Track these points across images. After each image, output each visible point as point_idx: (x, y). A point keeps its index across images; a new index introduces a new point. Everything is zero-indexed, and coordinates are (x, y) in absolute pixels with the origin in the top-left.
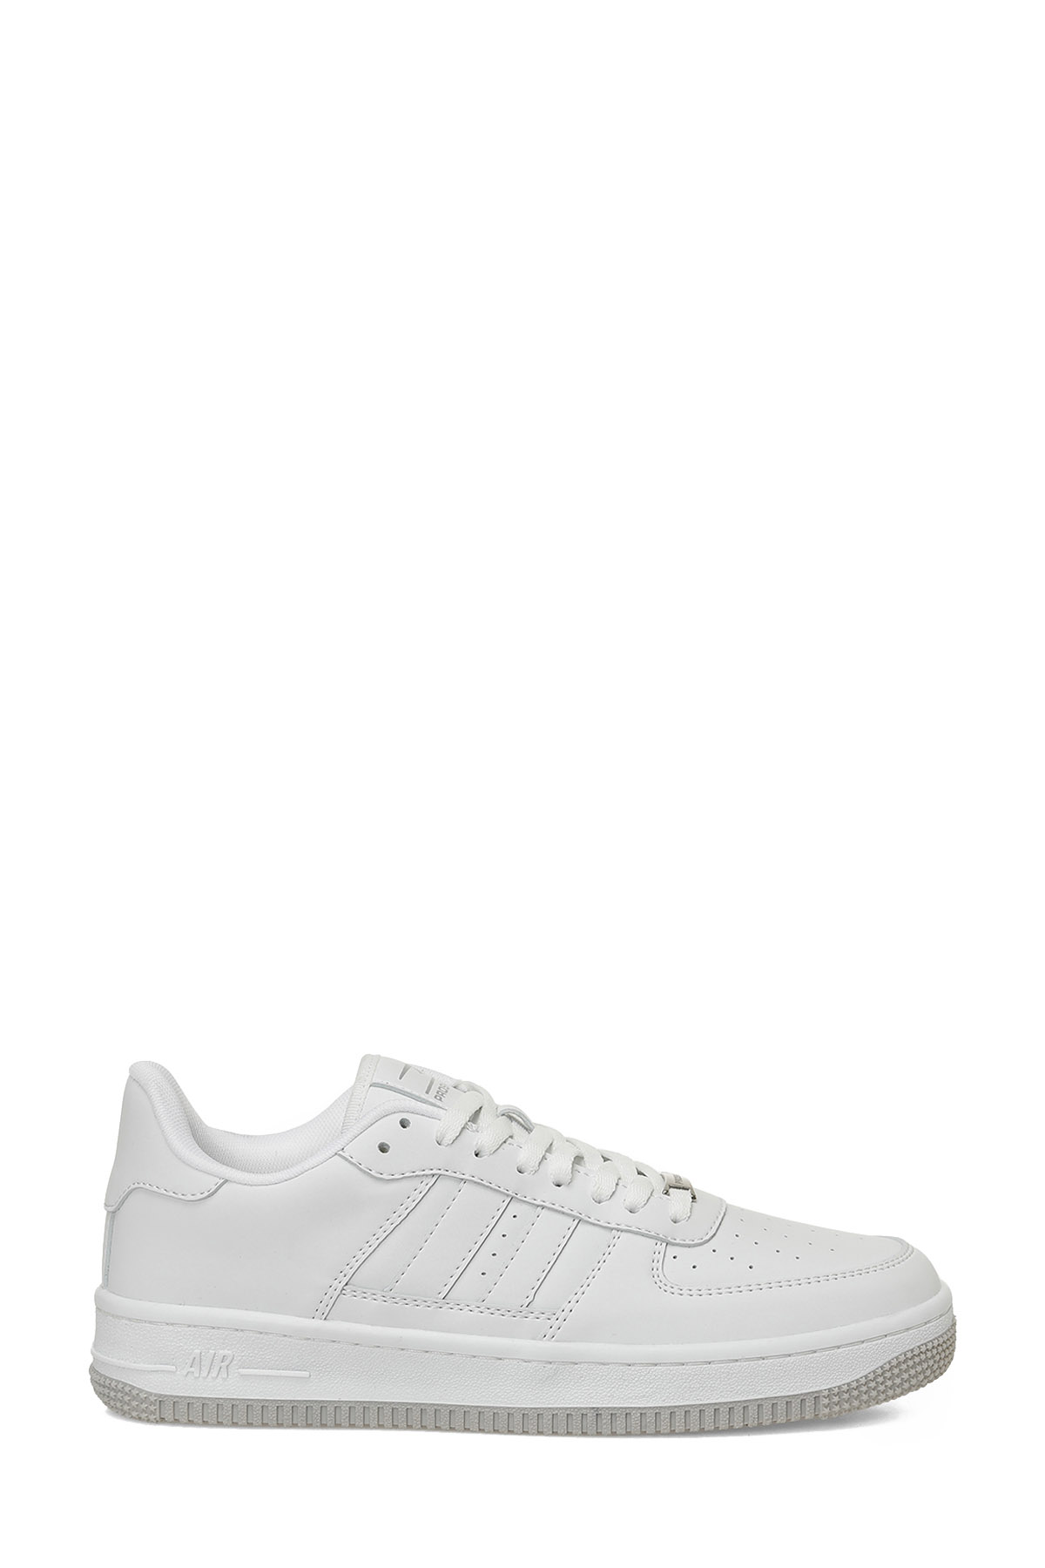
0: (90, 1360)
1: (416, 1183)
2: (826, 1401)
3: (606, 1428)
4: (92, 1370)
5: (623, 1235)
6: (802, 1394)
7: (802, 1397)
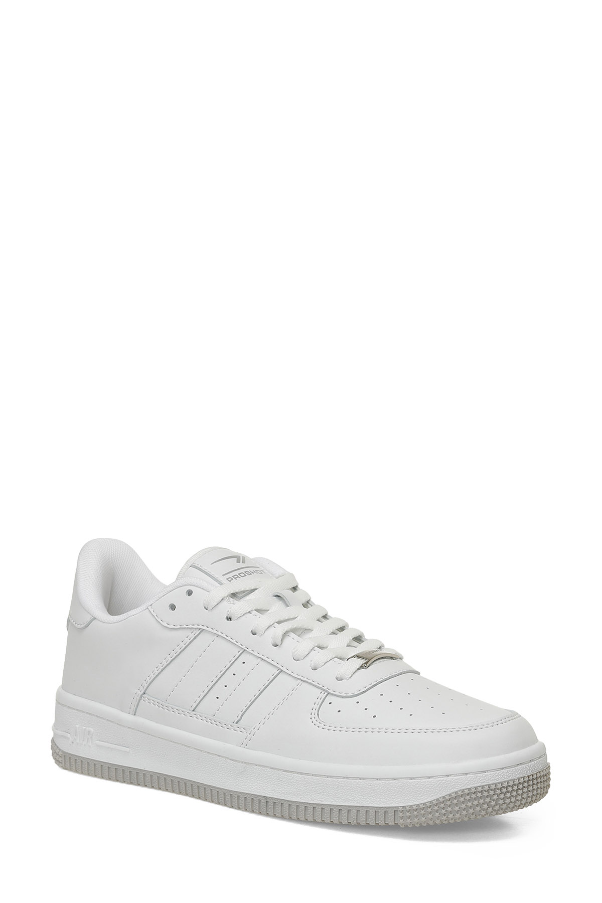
0: (51, 735)
1: (188, 633)
2: (401, 814)
3: (271, 812)
4: (53, 741)
5: (304, 684)
6: (385, 807)
7: (385, 809)
